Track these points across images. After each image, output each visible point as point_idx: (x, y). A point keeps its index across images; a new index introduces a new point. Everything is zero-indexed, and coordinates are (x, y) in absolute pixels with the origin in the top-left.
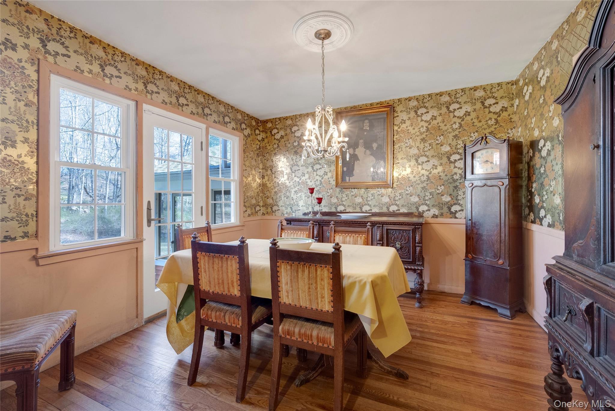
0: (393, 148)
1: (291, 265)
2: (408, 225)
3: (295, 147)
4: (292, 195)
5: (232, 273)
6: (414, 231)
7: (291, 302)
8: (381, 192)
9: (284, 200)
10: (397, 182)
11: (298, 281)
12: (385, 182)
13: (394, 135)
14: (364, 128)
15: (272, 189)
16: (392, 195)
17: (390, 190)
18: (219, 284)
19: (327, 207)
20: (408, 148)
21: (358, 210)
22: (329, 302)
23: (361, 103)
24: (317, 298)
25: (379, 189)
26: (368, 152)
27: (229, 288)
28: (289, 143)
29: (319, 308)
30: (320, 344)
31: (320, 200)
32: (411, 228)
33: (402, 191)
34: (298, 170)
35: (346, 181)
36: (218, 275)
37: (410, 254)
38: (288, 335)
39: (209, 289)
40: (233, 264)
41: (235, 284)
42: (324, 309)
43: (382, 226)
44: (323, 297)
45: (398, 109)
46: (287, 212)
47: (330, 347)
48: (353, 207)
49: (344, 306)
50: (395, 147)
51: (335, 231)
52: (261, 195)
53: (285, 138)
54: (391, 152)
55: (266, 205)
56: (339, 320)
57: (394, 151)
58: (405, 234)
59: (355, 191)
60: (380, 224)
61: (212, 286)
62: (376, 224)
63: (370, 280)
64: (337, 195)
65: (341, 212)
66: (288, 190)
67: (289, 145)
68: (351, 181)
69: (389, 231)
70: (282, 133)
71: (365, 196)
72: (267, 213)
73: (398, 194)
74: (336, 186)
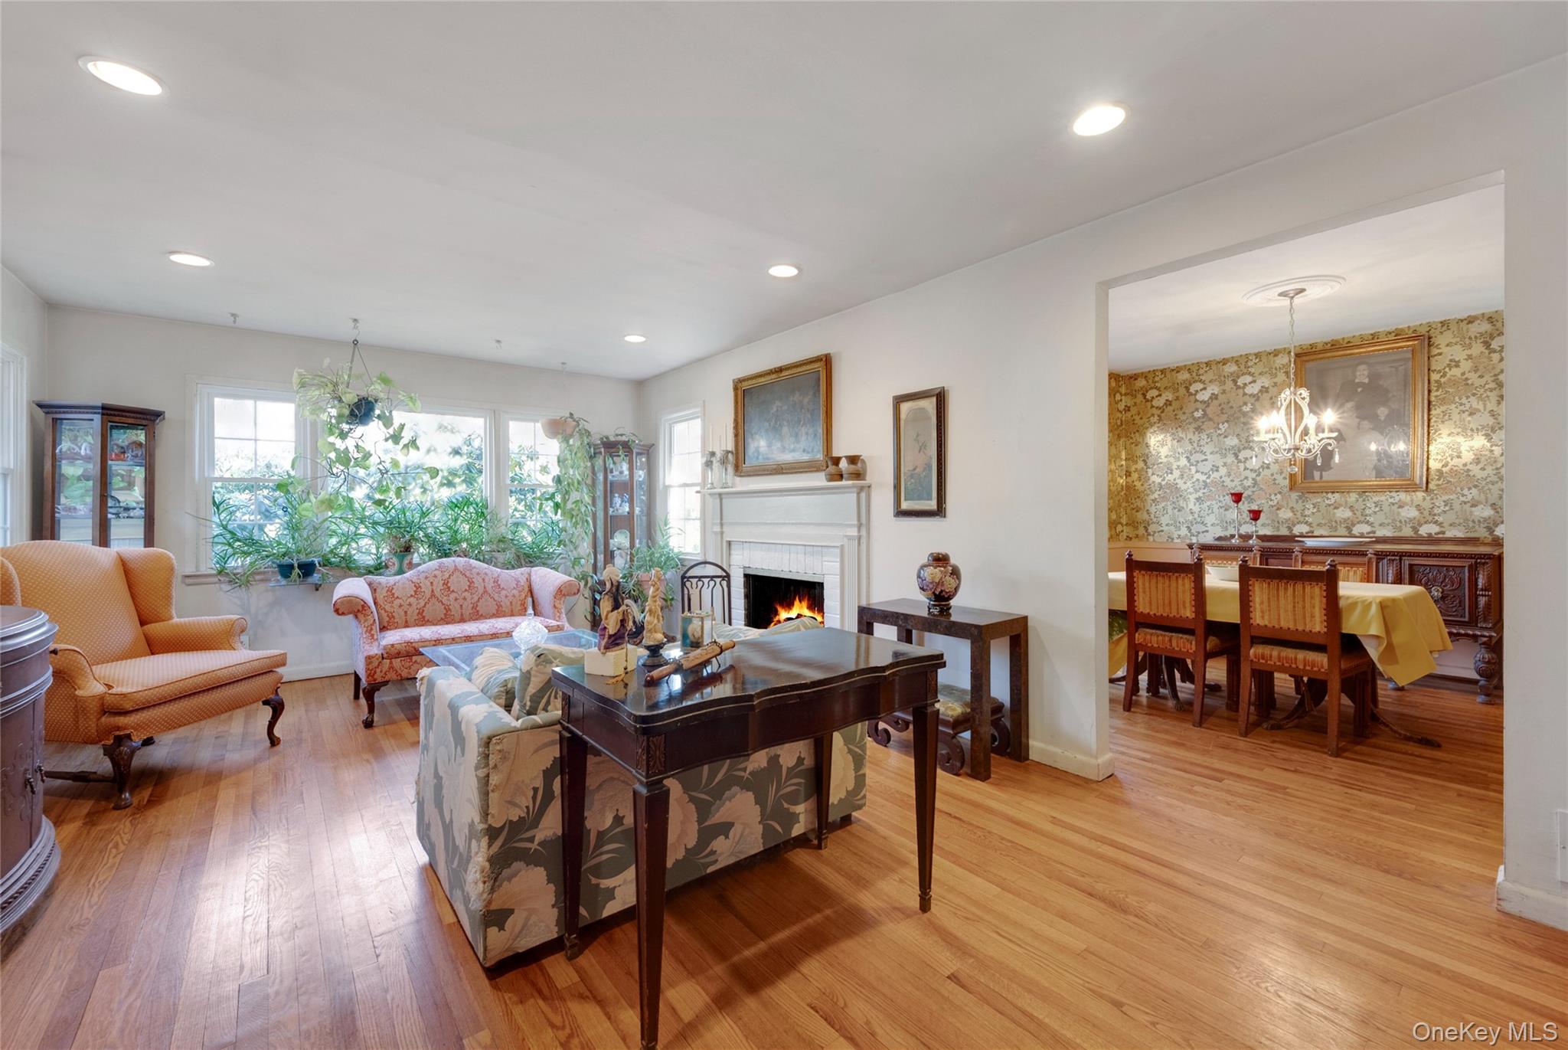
0: (1429, 415)
1: (1269, 584)
2: (1460, 558)
3: (1196, 420)
4: (1191, 505)
5: (1184, 592)
6: (1474, 570)
7: (1267, 623)
8: (1397, 499)
9: (1174, 514)
10: (1439, 480)
11: (1278, 599)
12: (1409, 480)
13: (1429, 391)
14: (1357, 381)
15: (1148, 495)
16: (1427, 505)
17: (1420, 495)
18: (1164, 604)
19: (1270, 528)
20: (1467, 413)
21: (1342, 531)
22: (1321, 622)
23: (1348, 335)
24: (1304, 618)
25: (1393, 494)
26: (1366, 424)
27: (1178, 609)
28: (1184, 413)
29: (1307, 629)
30: (1308, 668)
31: (1256, 515)
32: (1466, 563)
33: (1452, 497)
34: (1202, 461)
35: (1313, 478)
36: (1164, 596)
37: (1464, 609)
38: (1263, 659)
39: (1148, 611)
40: (1186, 585)
41: (1188, 605)
42: (1313, 631)
43: (1401, 560)
44: (1312, 616)
45: (1441, 340)
46: (1179, 536)
47: (1322, 670)
48: (1331, 527)
49: (1340, 629)
50: (1433, 412)
51: (1302, 562)
52: (1124, 504)
53: (1175, 404)
54: (1423, 422)
55: (1133, 522)
56: (1335, 646)
57: (1429, 420)
58: (1452, 573)
59: (1334, 498)
60: (1394, 555)
61: (1153, 607)
62: (1387, 556)
63: (1378, 601)
64: (1292, 503)
65: (1302, 536)
66: (1181, 496)
67: (1184, 417)
68: (1324, 479)
69: (1415, 568)
70: (1168, 395)
71: (1359, 506)
72: (1137, 536)
73: (1439, 502)
74: (1291, 489)
